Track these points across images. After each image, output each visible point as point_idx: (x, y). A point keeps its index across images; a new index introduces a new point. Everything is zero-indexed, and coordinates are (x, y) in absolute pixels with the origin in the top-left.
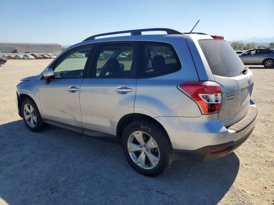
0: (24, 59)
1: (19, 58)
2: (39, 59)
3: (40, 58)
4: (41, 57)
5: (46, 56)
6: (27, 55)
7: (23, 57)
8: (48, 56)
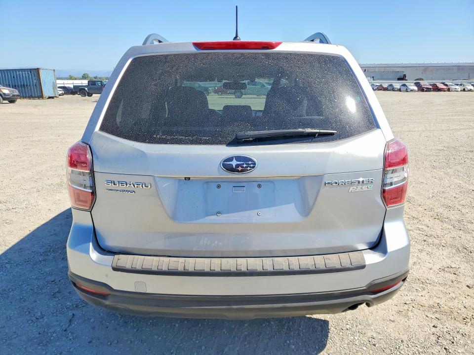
0: (400, 90)
1: (393, 90)
2: (426, 91)
3: (428, 90)
4: (431, 87)
5: (441, 86)
6: (406, 84)
7: (399, 87)
8: (445, 87)
